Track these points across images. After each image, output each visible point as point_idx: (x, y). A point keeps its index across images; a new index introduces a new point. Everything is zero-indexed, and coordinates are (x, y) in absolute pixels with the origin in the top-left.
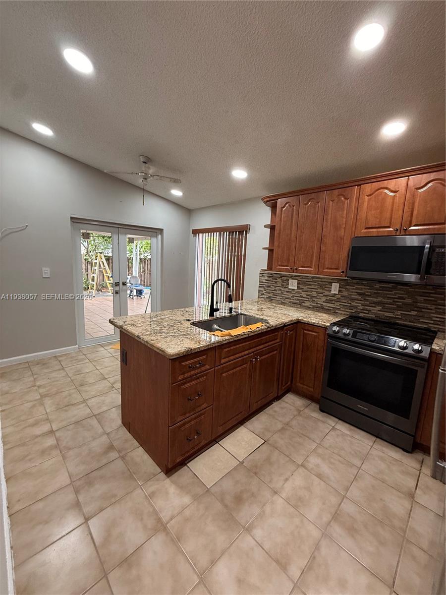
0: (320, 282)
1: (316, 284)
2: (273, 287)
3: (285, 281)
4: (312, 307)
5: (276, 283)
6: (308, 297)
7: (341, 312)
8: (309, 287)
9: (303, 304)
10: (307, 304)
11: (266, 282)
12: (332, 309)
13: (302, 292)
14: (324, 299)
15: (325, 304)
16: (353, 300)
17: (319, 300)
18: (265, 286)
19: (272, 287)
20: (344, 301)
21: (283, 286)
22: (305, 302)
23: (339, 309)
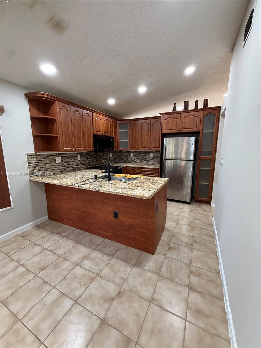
0: (72, 156)
1: (71, 157)
2: (43, 165)
3: (52, 159)
4: (70, 170)
5: (45, 161)
6: (68, 165)
7: (82, 168)
8: (67, 159)
9: (66, 170)
10: (68, 169)
11: (36, 162)
12: (79, 168)
13: (64, 163)
14: (75, 164)
15: (76, 167)
16: (85, 161)
17: (73, 165)
18: (34, 166)
19: (41, 165)
20: (83, 163)
21: (51, 162)
22: (67, 168)
23: (81, 167)
